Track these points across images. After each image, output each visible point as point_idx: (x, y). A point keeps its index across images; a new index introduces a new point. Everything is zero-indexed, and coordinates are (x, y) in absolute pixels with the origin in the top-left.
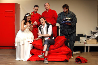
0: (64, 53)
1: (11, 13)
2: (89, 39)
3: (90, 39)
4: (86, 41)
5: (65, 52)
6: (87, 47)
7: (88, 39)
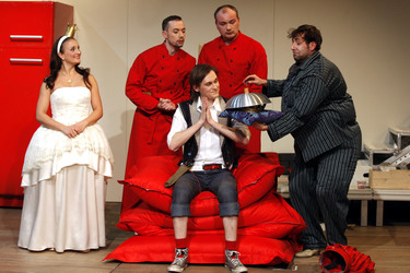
0: (270, 229)
1: (32, 45)
2: (379, 170)
3: (385, 169)
4: (366, 175)
5: (276, 227)
6: (372, 204)
7: (376, 167)
